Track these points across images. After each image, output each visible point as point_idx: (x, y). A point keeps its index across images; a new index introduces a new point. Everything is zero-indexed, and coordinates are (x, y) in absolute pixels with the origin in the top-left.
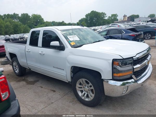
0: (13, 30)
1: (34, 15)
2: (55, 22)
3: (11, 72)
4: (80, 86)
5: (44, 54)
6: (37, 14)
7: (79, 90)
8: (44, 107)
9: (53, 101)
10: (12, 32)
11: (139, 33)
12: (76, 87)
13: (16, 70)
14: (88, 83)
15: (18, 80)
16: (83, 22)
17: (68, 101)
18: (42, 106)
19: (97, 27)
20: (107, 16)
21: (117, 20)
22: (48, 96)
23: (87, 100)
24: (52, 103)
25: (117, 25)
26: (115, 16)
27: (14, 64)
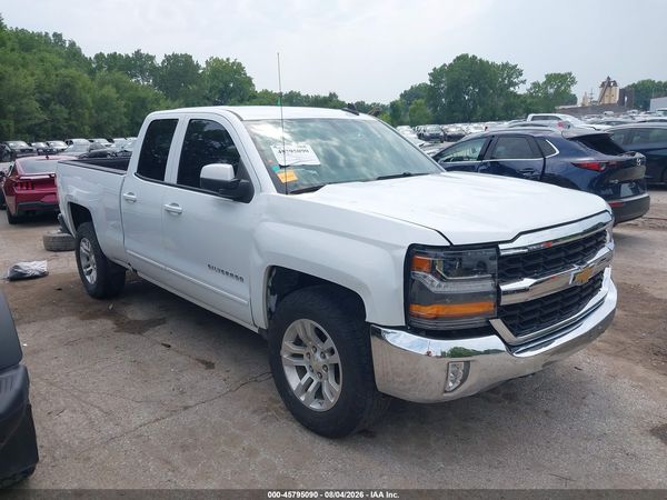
0: (126, 120)
1: (217, 60)
2: (299, 94)
3: (73, 279)
4: (297, 350)
5: (180, 213)
6: (228, 59)
7: (291, 366)
8: (152, 418)
9: (191, 403)
10: (122, 127)
11: (625, 157)
12: (282, 352)
13: (90, 272)
14: (323, 338)
15: (89, 313)
16: (419, 101)
17: (247, 408)
18: (145, 415)
19: (476, 125)
20: (524, 82)
21: (573, 100)
22: (178, 380)
23: (315, 406)
24: (186, 408)
25: (556, 122)
26: (561, 81)
27: (85, 247)
